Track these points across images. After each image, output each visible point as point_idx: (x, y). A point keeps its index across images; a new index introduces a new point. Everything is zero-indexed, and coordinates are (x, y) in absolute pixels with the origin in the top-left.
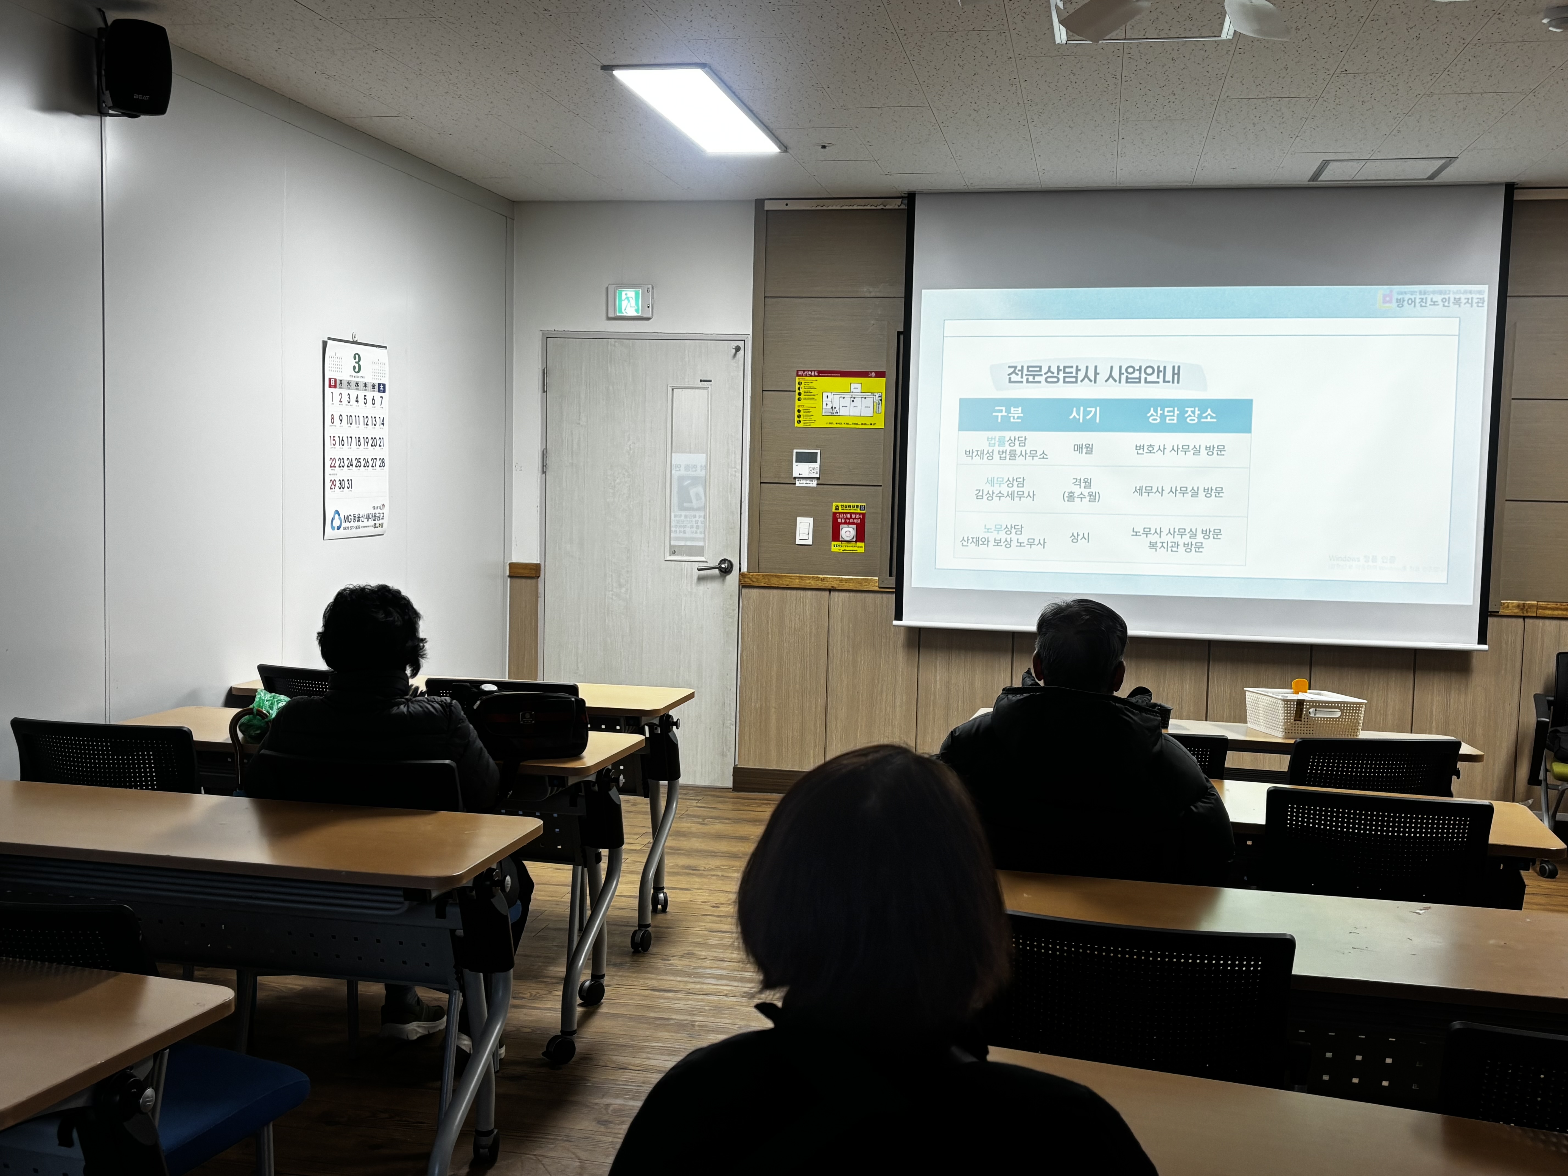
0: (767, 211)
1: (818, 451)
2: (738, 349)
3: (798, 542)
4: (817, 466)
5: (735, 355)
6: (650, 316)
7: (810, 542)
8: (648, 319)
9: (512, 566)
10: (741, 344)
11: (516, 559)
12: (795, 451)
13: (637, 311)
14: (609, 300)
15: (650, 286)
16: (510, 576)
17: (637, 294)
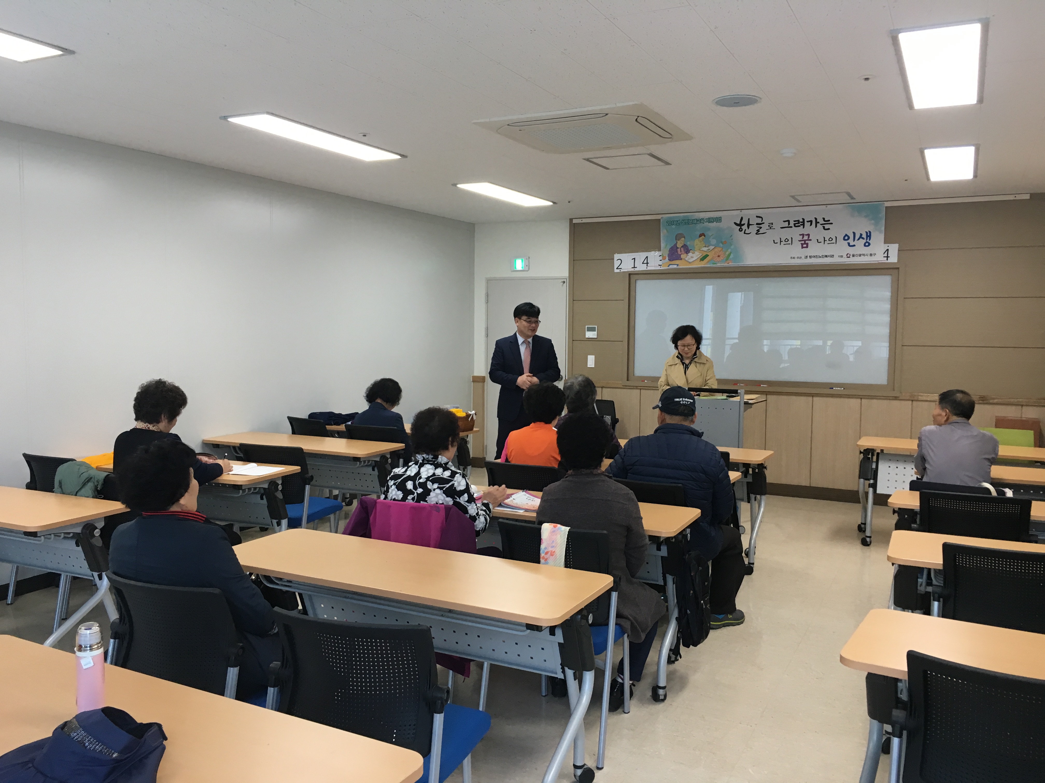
0: (574, 223)
1: (596, 327)
2: (564, 282)
3: (588, 366)
4: (596, 333)
5: (563, 285)
6: (527, 270)
7: (593, 366)
8: (527, 271)
9: (474, 377)
10: (565, 280)
11: (476, 374)
12: (586, 326)
13: (522, 268)
14: (512, 264)
15: (528, 258)
16: (473, 381)
17: (522, 261)
